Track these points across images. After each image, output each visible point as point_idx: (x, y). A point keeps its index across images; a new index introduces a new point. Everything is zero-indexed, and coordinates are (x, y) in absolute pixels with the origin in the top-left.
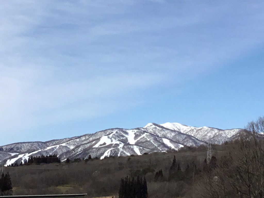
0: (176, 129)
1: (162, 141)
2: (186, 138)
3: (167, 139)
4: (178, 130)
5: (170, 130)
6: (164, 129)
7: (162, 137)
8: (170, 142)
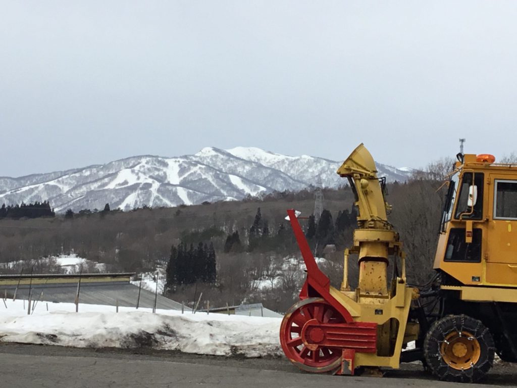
0: (253, 159)
1: (228, 178)
2: (270, 175)
3: (238, 175)
4: (257, 161)
5: (242, 160)
6: (232, 159)
7: (228, 172)
8: (242, 181)
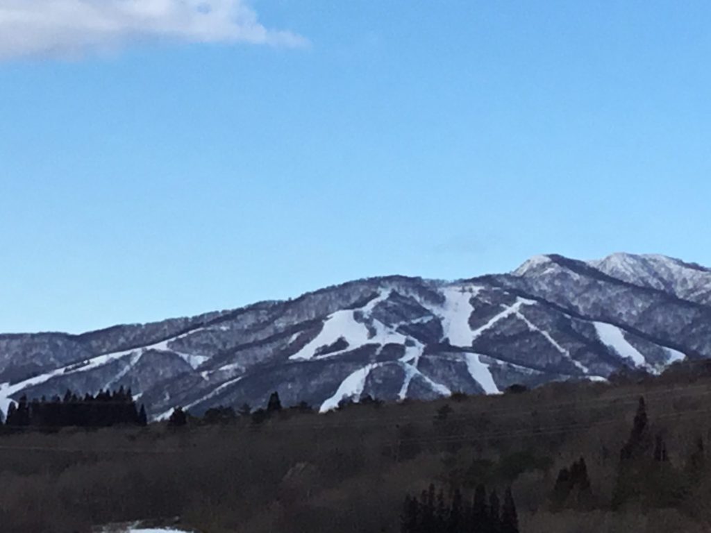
0: (653, 282)
1: (594, 331)
2: (695, 322)
3: (616, 324)
4: (663, 288)
5: (627, 285)
6: (600, 282)
7: (592, 316)
8: (627, 338)
